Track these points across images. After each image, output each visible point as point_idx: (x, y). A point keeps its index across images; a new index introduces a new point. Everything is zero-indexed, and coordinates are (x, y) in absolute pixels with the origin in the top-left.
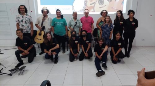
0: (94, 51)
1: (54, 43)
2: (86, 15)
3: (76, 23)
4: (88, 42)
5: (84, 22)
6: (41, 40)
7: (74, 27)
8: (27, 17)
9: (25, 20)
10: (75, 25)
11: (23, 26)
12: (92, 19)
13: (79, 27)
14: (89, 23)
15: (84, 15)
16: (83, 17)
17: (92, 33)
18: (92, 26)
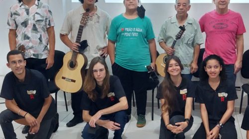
1: (113, 94)
2: (221, 7)
3: (183, 29)
4: (226, 95)
5: (212, 29)
6: (74, 81)
7: (175, 43)
8: (39, 11)
9: (33, 22)
10: (179, 37)
11: (26, 37)
12: (238, 19)
13: (193, 44)
14: (231, 32)
15: (214, 8)
16: (210, 13)
17: (238, 64)
18: (240, 43)
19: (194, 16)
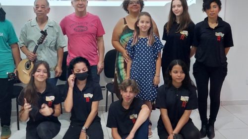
0: (109, 125)
2: (80, 10)
3: (44, 33)
4: (91, 96)
5: (72, 32)
7: (36, 48)
10: (40, 42)
12: (97, 21)
13: (56, 47)
14: (91, 34)
15: (73, 11)
16: (70, 16)
17: (100, 65)
18: (100, 44)
19: (54, 19)
